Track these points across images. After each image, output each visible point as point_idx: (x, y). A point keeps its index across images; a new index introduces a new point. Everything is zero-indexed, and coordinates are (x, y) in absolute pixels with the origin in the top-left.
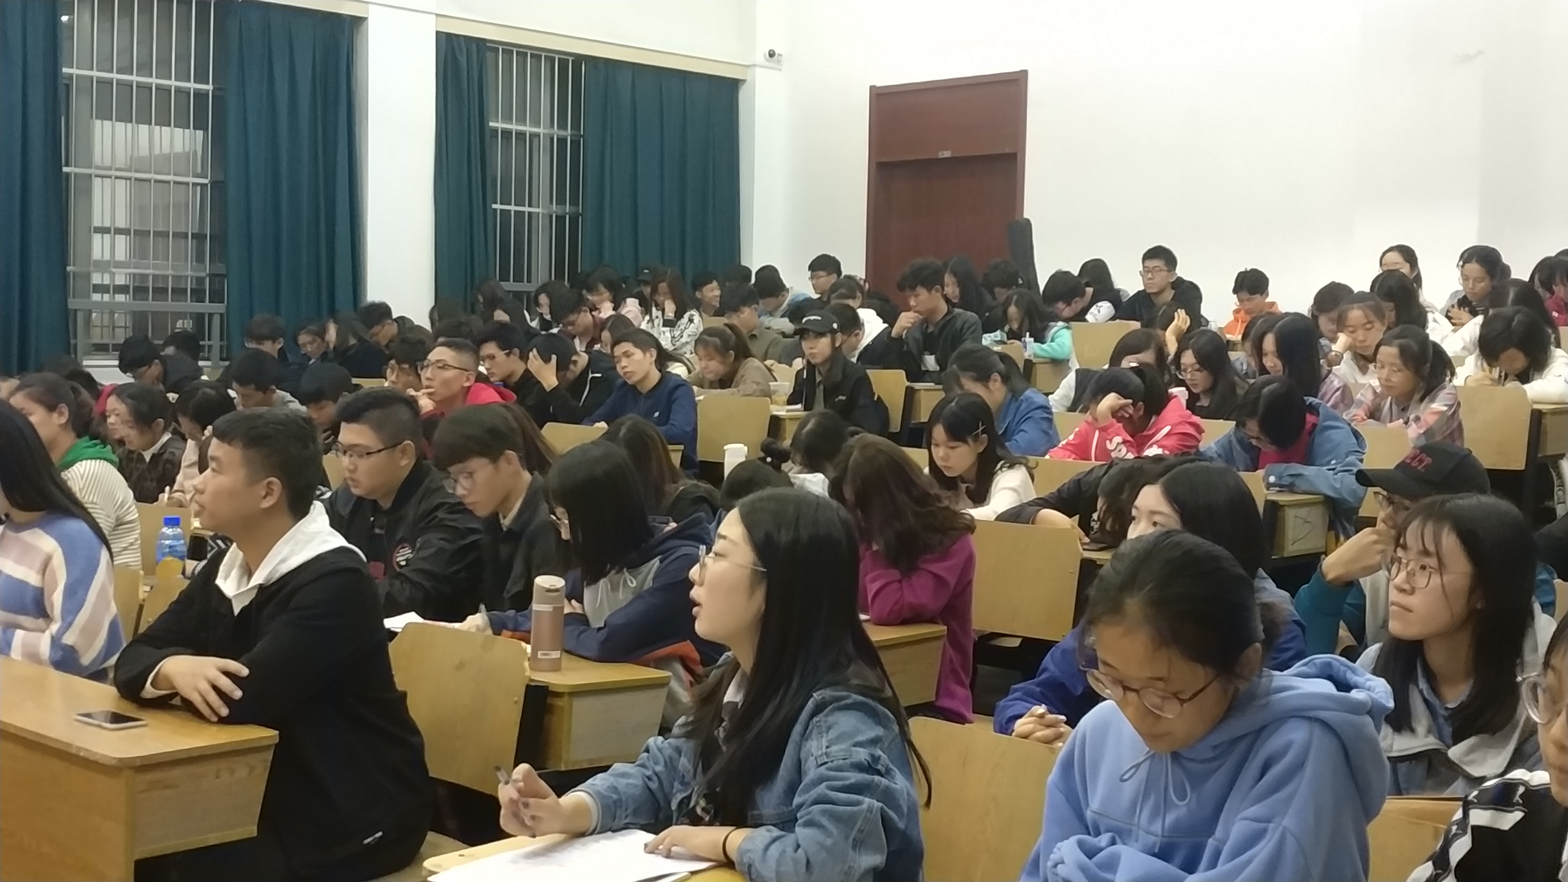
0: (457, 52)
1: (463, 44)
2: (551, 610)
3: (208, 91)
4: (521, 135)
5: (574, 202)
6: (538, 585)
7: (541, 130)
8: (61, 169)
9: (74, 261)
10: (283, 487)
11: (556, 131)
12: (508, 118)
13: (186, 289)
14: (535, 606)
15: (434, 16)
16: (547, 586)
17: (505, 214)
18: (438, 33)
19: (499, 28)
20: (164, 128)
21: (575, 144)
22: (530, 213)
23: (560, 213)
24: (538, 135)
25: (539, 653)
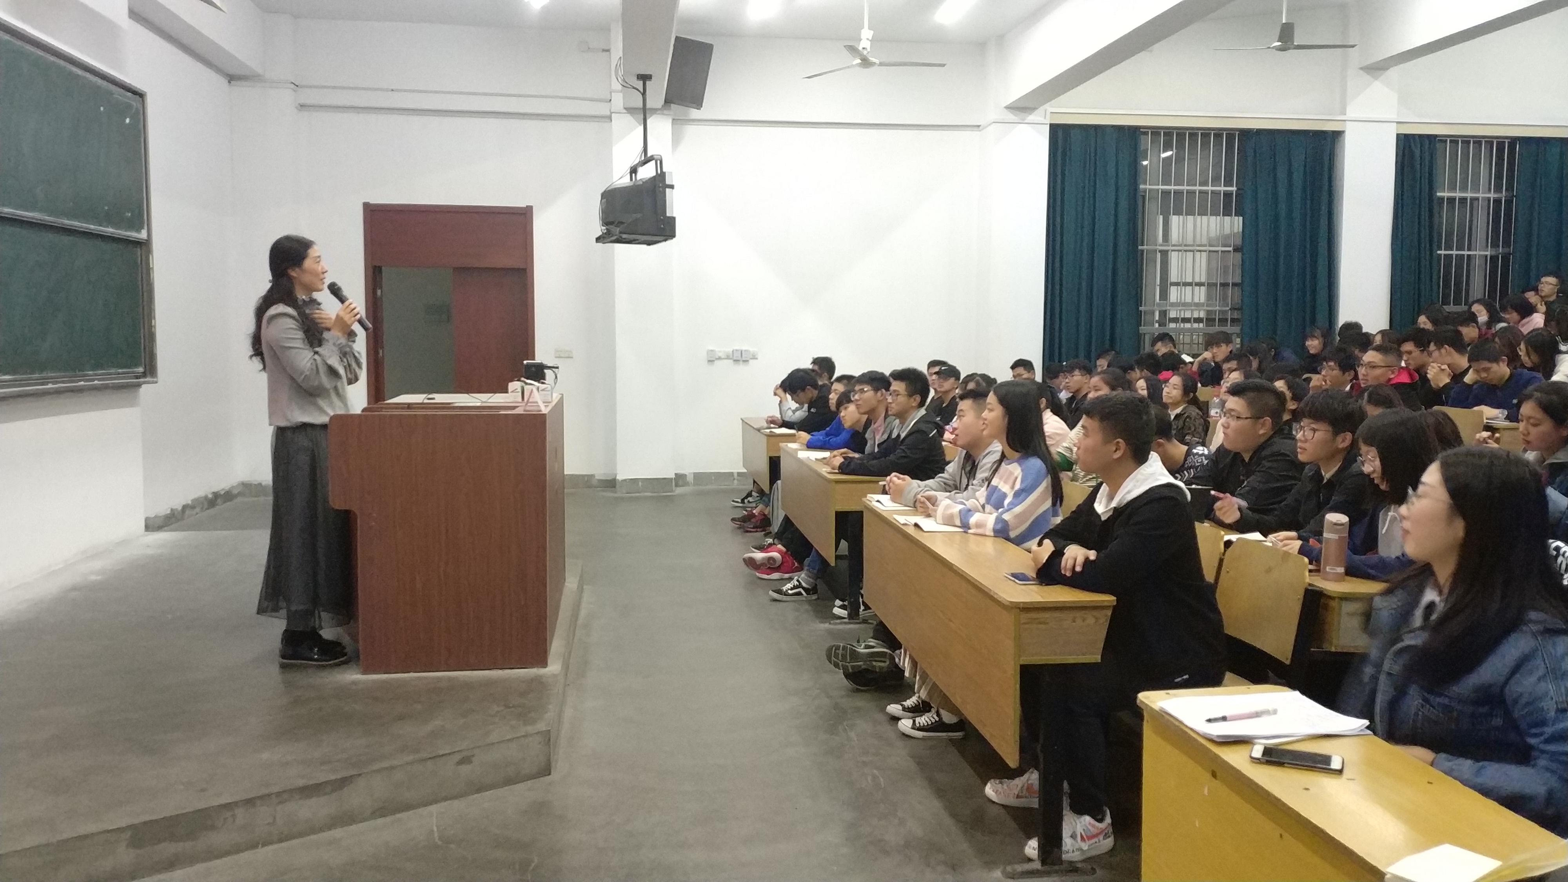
0: (1413, 145)
1: (1418, 140)
2: (1337, 538)
3: (1232, 191)
4: (1463, 200)
5: (1506, 243)
6: (1328, 520)
7: (1480, 195)
8: (1137, 247)
9: (1145, 303)
10: (1127, 445)
11: (1492, 195)
12: (1453, 188)
13: (1215, 319)
14: (1325, 535)
15: (1395, 124)
16: (1334, 521)
17: (1448, 257)
18: (1398, 135)
19: (1447, 125)
20: (1203, 217)
21: (1509, 202)
22: (1469, 256)
23: (1493, 253)
24: (1477, 199)
25: (1328, 567)
